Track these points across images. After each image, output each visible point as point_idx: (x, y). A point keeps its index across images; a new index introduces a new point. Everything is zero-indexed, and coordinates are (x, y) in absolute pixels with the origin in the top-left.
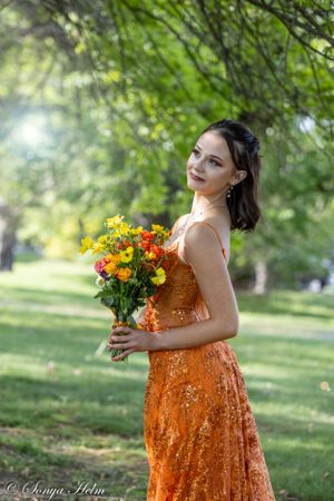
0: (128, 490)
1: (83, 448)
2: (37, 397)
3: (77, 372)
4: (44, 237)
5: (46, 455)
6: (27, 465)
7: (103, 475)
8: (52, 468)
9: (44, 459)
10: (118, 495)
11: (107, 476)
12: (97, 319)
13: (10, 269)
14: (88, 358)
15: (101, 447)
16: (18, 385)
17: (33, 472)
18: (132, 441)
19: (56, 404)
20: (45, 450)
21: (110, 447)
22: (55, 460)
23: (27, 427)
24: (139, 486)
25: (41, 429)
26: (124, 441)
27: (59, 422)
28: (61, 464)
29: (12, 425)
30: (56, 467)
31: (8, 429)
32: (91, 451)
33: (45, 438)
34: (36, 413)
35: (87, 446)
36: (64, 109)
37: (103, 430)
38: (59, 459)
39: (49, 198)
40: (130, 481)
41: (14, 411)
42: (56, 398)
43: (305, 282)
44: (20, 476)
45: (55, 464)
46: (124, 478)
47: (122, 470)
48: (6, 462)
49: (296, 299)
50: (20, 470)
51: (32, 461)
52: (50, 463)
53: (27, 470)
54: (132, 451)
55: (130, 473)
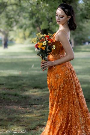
0: (44, 103)
1: (31, 93)
2: (17, 81)
3: (27, 73)
4: (15, 38)
5: (21, 96)
6: (17, 99)
7: (37, 99)
8: (23, 99)
9: (21, 97)
10: (41, 104)
11: (38, 100)
12: (31, 59)
13: (7, 48)
14: (30, 69)
15: (35, 92)
16: (12, 78)
17: (18, 101)
18: (43, 89)
19: (23, 82)
20: (21, 94)
21: (38, 92)
22: (24, 97)
23: (16, 89)
24: (47, 101)
25: (19, 89)
26: (41, 90)
27: (24, 87)
28: (26, 98)
29: (12, 89)
30: (24, 99)
31: (11, 90)
32: (33, 93)
33: (21, 92)
34: (18, 85)
35: (32, 92)
36: (16, 4)
37: (36, 88)
38: (25, 97)
39: (15, 28)
40: (44, 100)
41: (11, 85)
42: (22, 80)
43: (84, 43)
44: (15, 102)
45: (24, 98)
46: (42, 100)
47: (42, 97)
48: (11, 99)
49: (83, 47)
50: (15, 100)
51: (18, 98)
52: (23, 98)
53: (17, 100)
54: (44, 92)
55: (44, 98)
